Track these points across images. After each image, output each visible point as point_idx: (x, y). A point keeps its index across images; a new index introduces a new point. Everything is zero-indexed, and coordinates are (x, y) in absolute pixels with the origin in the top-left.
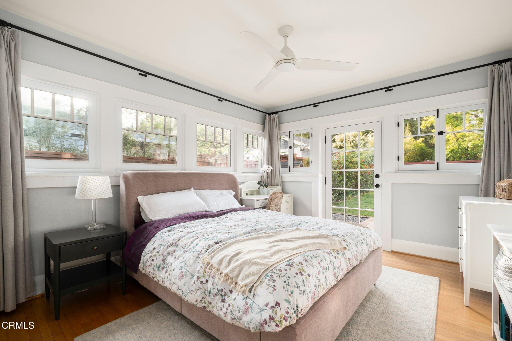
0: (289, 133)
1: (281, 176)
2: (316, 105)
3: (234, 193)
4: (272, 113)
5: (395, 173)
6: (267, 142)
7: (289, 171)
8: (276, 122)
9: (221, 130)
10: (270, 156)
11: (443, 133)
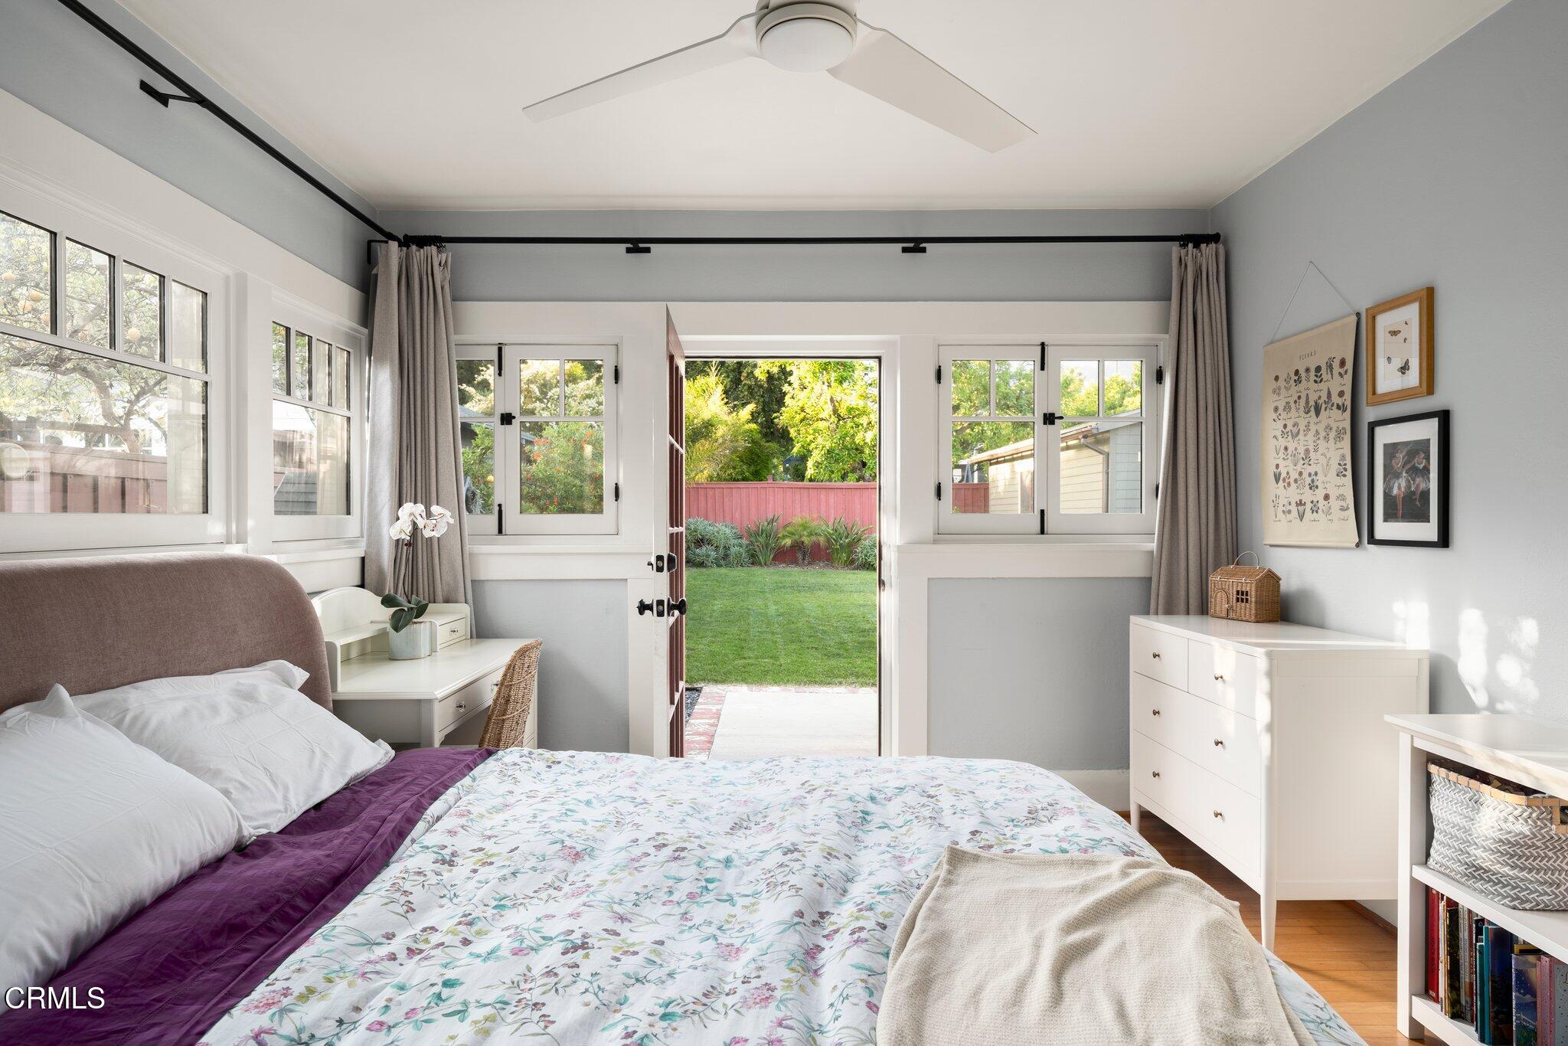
0: (500, 350)
1: (466, 556)
2: (641, 245)
3: (301, 676)
4: (423, 241)
5: (935, 542)
6: (393, 382)
7: (500, 531)
8: (442, 288)
9: (151, 281)
10: (405, 451)
11: (1056, 420)
